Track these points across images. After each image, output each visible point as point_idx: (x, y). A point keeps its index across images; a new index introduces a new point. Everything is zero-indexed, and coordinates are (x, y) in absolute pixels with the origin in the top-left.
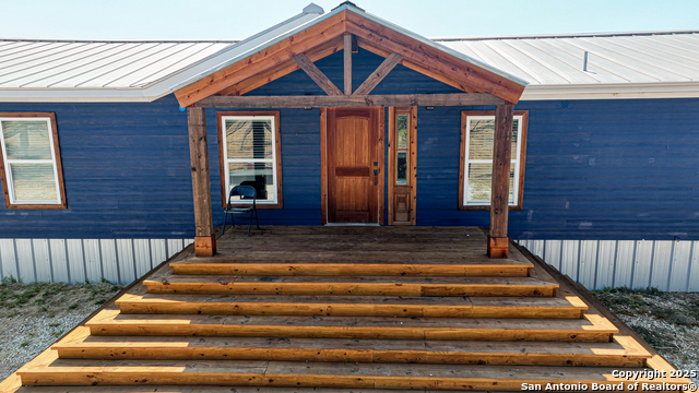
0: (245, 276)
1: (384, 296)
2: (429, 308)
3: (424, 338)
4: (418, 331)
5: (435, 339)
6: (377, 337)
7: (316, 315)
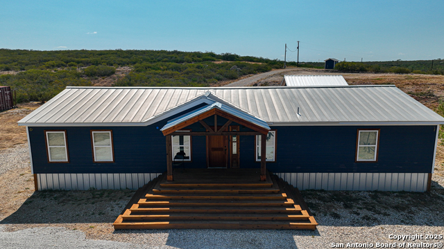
0: (184, 188)
1: (227, 194)
2: (240, 197)
3: (239, 206)
4: (237, 204)
5: (242, 206)
6: (225, 206)
7: (207, 200)
